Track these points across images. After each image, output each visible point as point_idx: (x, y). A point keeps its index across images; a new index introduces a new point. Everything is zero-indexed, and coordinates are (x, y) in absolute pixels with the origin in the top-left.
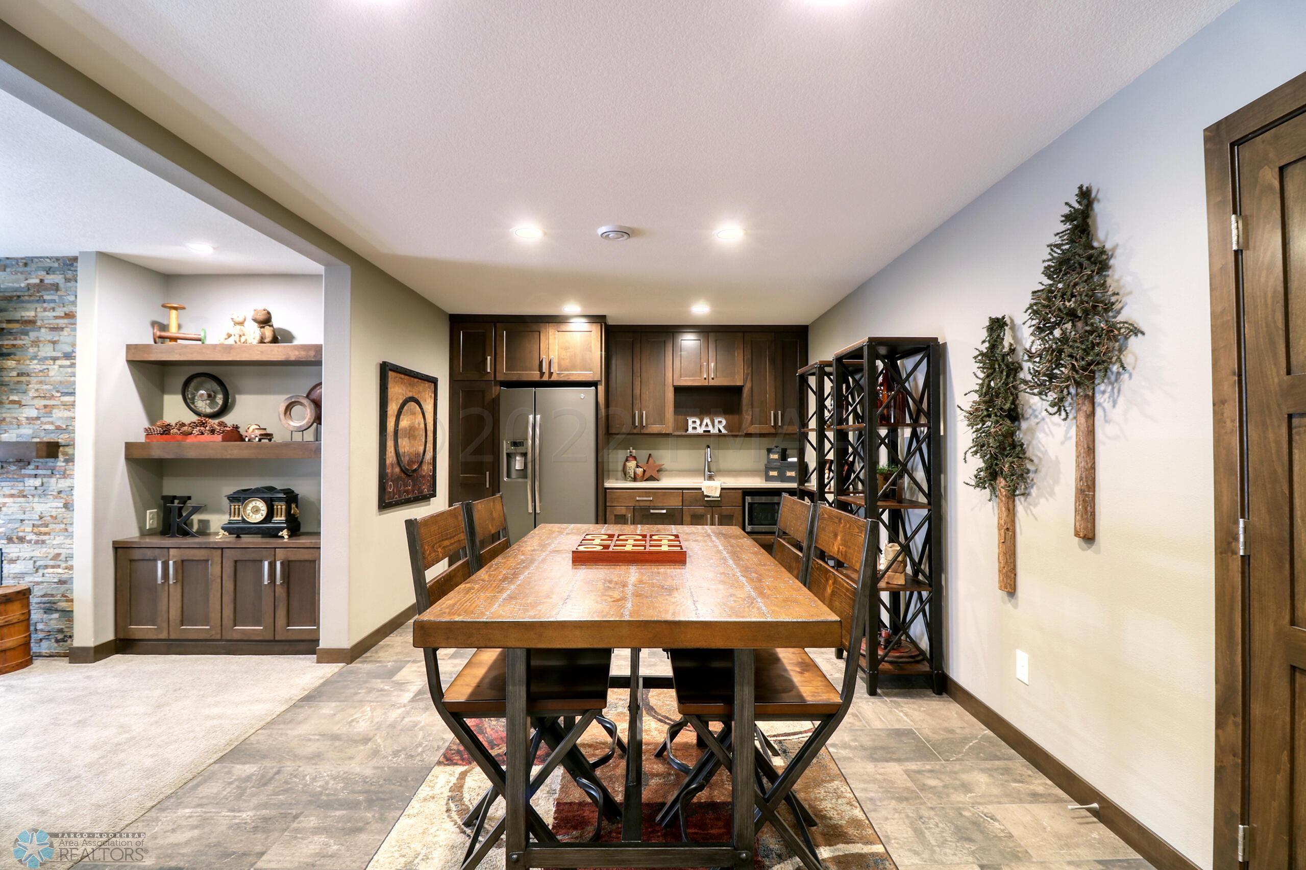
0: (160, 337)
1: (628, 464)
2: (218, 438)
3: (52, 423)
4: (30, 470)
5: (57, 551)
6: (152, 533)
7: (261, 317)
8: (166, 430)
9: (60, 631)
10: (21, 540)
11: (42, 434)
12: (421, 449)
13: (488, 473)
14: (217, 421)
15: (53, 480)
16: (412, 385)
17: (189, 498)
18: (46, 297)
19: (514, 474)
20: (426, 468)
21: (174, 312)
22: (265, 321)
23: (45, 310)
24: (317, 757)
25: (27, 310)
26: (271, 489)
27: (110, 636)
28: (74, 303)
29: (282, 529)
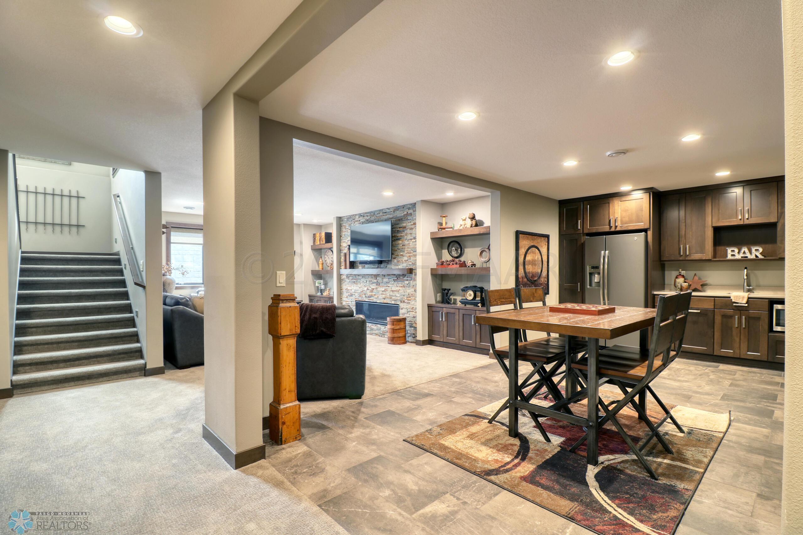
0: (440, 228)
1: (678, 280)
2: (458, 266)
3: (411, 262)
4: (405, 278)
5: (413, 306)
6: (439, 302)
7: (471, 216)
8: (442, 263)
9: (414, 334)
10: (404, 302)
11: (409, 266)
12: (540, 271)
13: (579, 284)
14: (458, 260)
15: (412, 282)
16: (533, 240)
17: (450, 289)
18: (409, 218)
19: (594, 285)
20: (543, 280)
21: (444, 218)
22: (473, 218)
23: (408, 223)
24: (478, 382)
25: (404, 223)
26: (475, 287)
27: (427, 338)
28: (415, 219)
29: (479, 303)
